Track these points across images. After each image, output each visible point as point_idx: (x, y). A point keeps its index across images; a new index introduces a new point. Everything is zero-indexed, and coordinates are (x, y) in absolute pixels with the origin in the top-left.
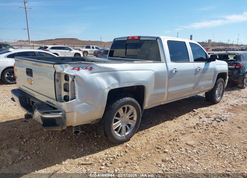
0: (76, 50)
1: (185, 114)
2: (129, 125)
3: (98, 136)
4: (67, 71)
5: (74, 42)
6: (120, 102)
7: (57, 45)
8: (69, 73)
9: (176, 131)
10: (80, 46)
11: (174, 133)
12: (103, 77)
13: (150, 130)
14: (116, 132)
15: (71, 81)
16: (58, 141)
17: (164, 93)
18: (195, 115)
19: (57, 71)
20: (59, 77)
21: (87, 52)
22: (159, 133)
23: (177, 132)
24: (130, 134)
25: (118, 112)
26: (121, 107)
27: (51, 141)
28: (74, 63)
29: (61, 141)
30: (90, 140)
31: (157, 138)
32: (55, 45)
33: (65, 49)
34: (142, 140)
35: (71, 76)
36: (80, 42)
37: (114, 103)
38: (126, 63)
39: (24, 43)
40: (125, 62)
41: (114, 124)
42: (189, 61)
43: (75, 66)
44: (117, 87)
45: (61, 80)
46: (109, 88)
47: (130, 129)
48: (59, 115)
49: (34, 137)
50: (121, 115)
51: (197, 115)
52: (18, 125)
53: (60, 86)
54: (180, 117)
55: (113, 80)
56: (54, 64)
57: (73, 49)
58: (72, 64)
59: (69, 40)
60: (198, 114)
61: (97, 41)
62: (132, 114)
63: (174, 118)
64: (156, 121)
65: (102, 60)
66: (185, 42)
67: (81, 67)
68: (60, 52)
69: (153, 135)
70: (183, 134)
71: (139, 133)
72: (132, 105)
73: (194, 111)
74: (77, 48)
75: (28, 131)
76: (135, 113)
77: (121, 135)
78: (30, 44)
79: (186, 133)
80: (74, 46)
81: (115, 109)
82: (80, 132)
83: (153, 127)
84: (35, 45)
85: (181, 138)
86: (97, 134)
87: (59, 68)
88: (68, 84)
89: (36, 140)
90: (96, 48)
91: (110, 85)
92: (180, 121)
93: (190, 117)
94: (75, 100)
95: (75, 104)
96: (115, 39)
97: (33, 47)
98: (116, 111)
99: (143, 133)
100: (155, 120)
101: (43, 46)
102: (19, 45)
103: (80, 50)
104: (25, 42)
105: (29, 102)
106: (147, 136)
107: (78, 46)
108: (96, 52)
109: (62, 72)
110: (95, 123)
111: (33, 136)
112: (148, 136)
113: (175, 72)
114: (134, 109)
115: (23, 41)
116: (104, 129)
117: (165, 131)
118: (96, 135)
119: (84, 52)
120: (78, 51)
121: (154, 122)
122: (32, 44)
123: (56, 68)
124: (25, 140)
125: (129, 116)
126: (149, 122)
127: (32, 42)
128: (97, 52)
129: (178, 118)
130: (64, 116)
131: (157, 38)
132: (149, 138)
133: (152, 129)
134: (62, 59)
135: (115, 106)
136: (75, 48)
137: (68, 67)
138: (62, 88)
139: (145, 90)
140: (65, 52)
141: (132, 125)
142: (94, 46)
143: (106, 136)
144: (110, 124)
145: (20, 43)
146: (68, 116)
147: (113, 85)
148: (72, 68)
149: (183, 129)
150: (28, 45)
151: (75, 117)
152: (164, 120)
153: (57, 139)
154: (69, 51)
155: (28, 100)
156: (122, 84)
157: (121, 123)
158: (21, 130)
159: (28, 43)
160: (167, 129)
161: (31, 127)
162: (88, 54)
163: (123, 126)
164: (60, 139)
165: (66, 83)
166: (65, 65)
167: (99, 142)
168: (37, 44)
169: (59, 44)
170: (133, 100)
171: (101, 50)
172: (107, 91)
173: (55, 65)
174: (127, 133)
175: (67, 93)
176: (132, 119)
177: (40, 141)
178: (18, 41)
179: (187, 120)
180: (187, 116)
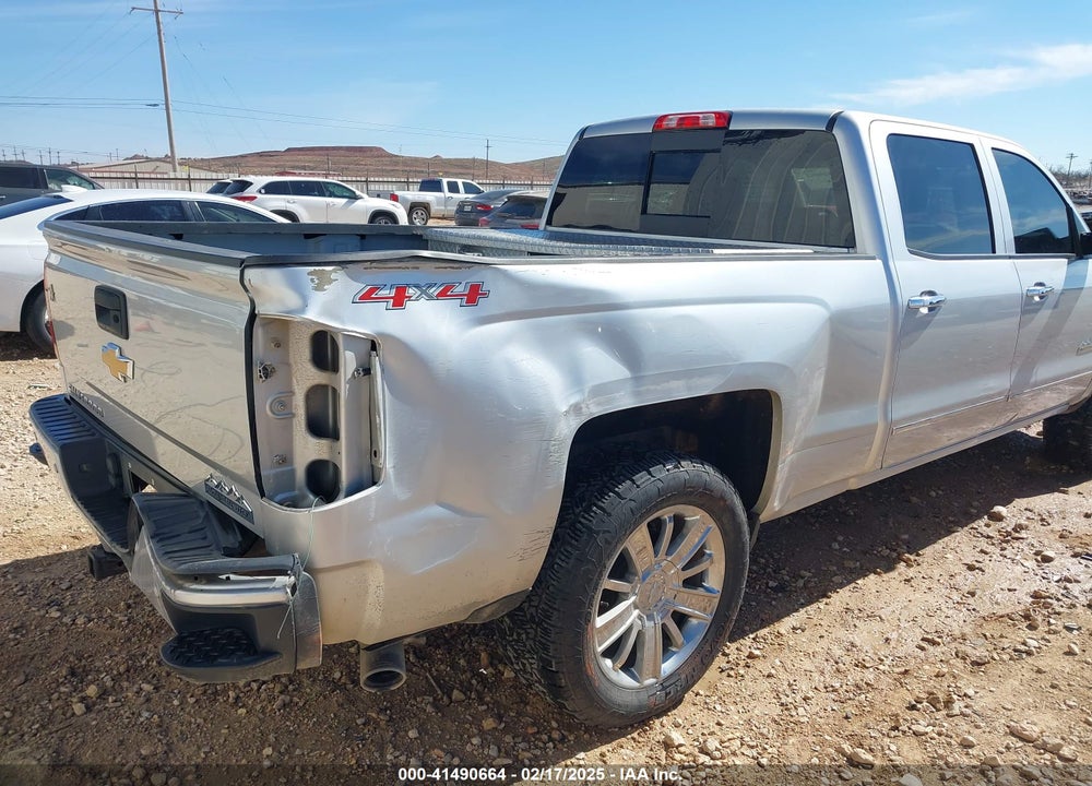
0: (378, 196)
1: (949, 532)
2: (681, 619)
3: (501, 667)
4: (327, 312)
5: (367, 162)
6: (635, 491)
7: (294, 174)
8: (343, 322)
9: (934, 643)
10: (394, 180)
11: (922, 654)
12: (546, 344)
13: (783, 631)
14: (608, 662)
15: (349, 376)
16: (279, 702)
17: (872, 429)
18: (1008, 537)
19: (265, 309)
20: (278, 345)
21: (425, 207)
22: (837, 652)
23: (939, 649)
24: (688, 670)
25: (626, 550)
26: (643, 517)
27: (237, 698)
28: (372, 261)
29: (296, 699)
30: (456, 694)
31: (835, 690)
32: (282, 174)
33: (327, 194)
34: (753, 703)
35: (352, 339)
36: (397, 163)
37: (602, 494)
38: (675, 256)
39: (149, 167)
40: (669, 253)
41: (600, 621)
42: (994, 252)
43: (378, 277)
44: (625, 402)
45: (288, 364)
46: (576, 408)
47: (688, 638)
48: (274, 589)
49: (147, 665)
50: (638, 567)
51: (1017, 539)
52: (68, 589)
53: (283, 406)
54: (928, 551)
55: (602, 365)
56: (243, 265)
57: (362, 192)
58: (360, 265)
59: (348, 153)
60: (1023, 534)
61: (471, 157)
62: (699, 556)
63: (899, 559)
64: (808, 574)
65: (520, 243)
66: (972, 146)
67: (417, 286)
68: (307, 207)
69: (808, 665)
70: (979, 664)
71: (725, 654)
72: (701, 506)
73: (999, 518)
74: (381, 187)
75: (115, 631)
76: (716, 549)
77: (633, 676)
78: (175, 171)
79: (993, 658)
80: (366, 181)
81: (607, 535)
82: (404, 675)
83: (797, 610)
84: (195, 174)
85: (971, 692)
86: (495, 660)
87: (275, 289)
88: (334, 391)
89: (156, 689)
90: (469, 188)
91: (581, 391)
92: (936, 573)
93: (986, 553)
94: (374, 487)
95: (372, 515)
96: (583, 131)
97: (187, 185)
98: (611, 544)
99: (751, 656)
100: (803, 573)
101: (231, 178)
102: (127, 175)
103: (394, 198)
104: (158, 163)
105: (119, 475)
106: (773, 672)
107: (385, 179)
108: (468, 209)
109: (297, 318)
110: (489, 616)
111: (144, 662)
112: (783, 676)
113: (930, 309)
114: (713, 525)
115: (147, 158)
116: (546, 649)
117: (865, 636)
118: (491, 664)
119: (413, 208)
120: (385, 204)
121: (801, 583)
122: (182, 173)
123: (257, 291)
124: (92, 691)
125: (683, 569)
126: (771, 584)
127: (185, 162)
128: (474, 205)
129: (920, 559)
130: (309, 595)
131: (833, 121)
132: (785, 687)
133: (794, 628)
134: (308, 236)
135: (609, 515)
136: (372, 187)
137: (331, 281)
138: (293, 415)
139: (775, 420)
140: (328, 205)
141: (696, 617)
142: (460, 182)
143: (555, 689)
144: (581, 621)
145: (131, 168)
146: (333, 591)
147: (599, 391)
148: (359, 287)
149: (967, 630)
150: (166, 176)
151: (372, 589)
152: (851, 571)
153: (271, 686)
154: (345, 200)
155: (110, 464)
156: (652, 387)
157: (636, 607)
158: (80, 621)
159: (166, 167)
160: (875, 625)
161: (138, 600)
162: (429, 216)
163: (647, 624)
164: (291, 687)
165: (324, 382)
166: (312, 268)
167: (507, 709)
168: (209, 170)
169: (303, 172)
170: (708, 474)
171: (491, 197)
172: (567, 429)
173: (250, 274)
174: (668, 667)
175: (325, 449)
176: (694, 582)
177: (176, 702)
178: (127, 159)
179: (971, 568)
180: (965, 547)
